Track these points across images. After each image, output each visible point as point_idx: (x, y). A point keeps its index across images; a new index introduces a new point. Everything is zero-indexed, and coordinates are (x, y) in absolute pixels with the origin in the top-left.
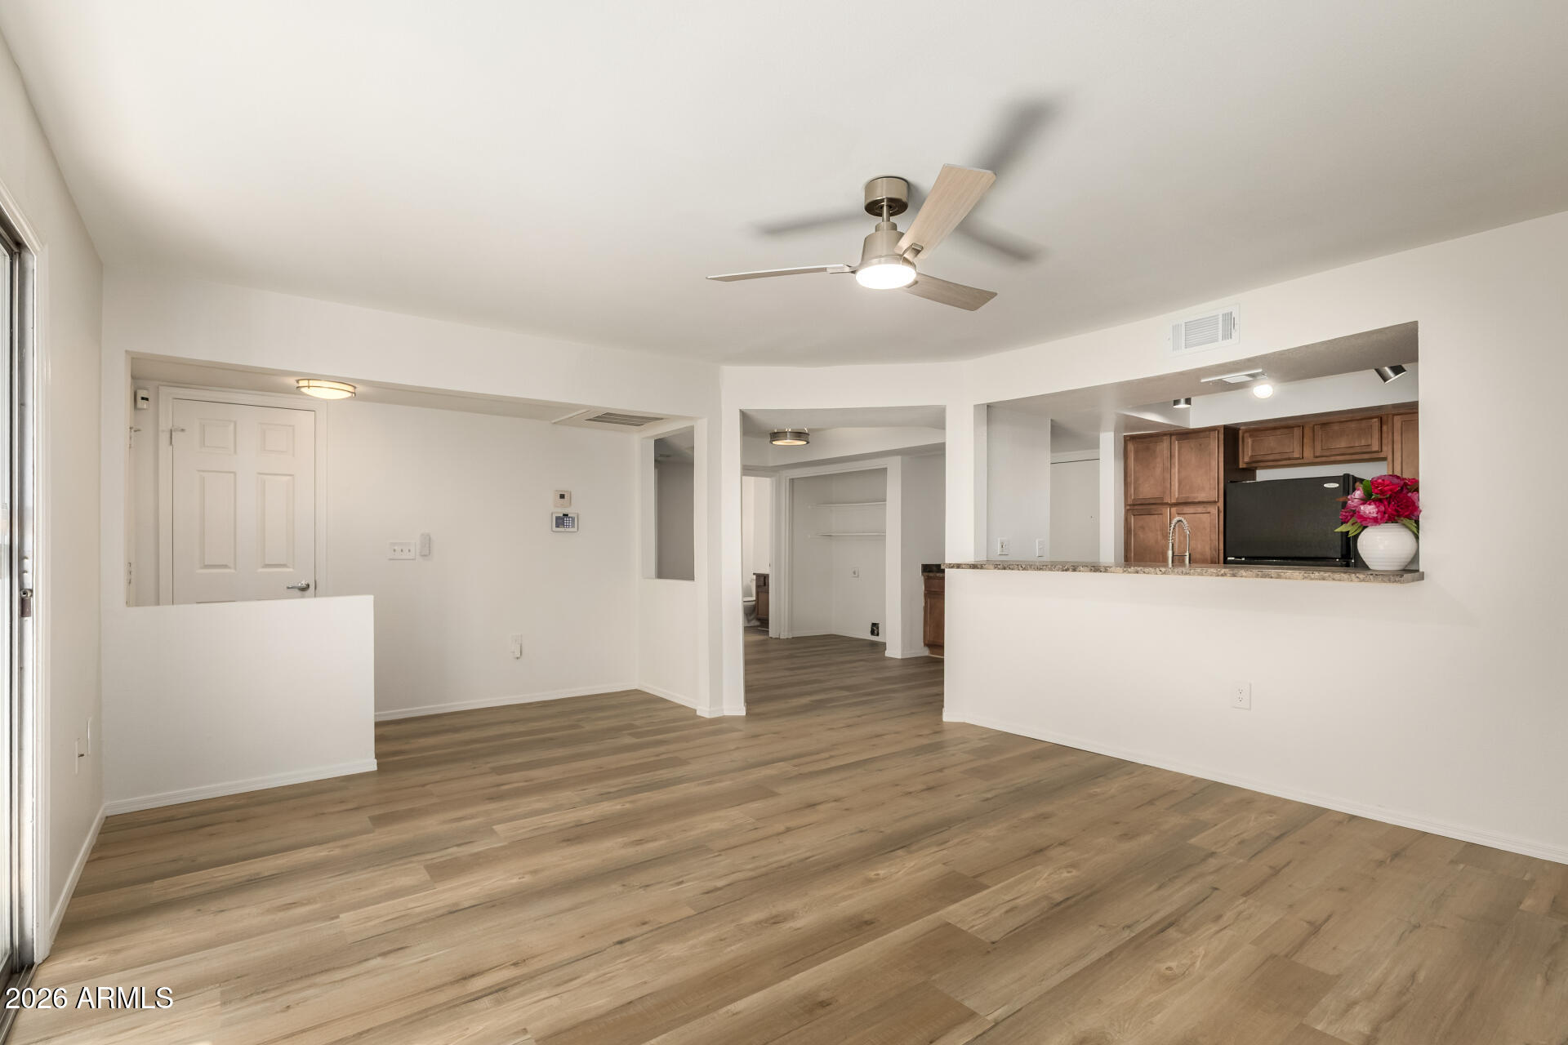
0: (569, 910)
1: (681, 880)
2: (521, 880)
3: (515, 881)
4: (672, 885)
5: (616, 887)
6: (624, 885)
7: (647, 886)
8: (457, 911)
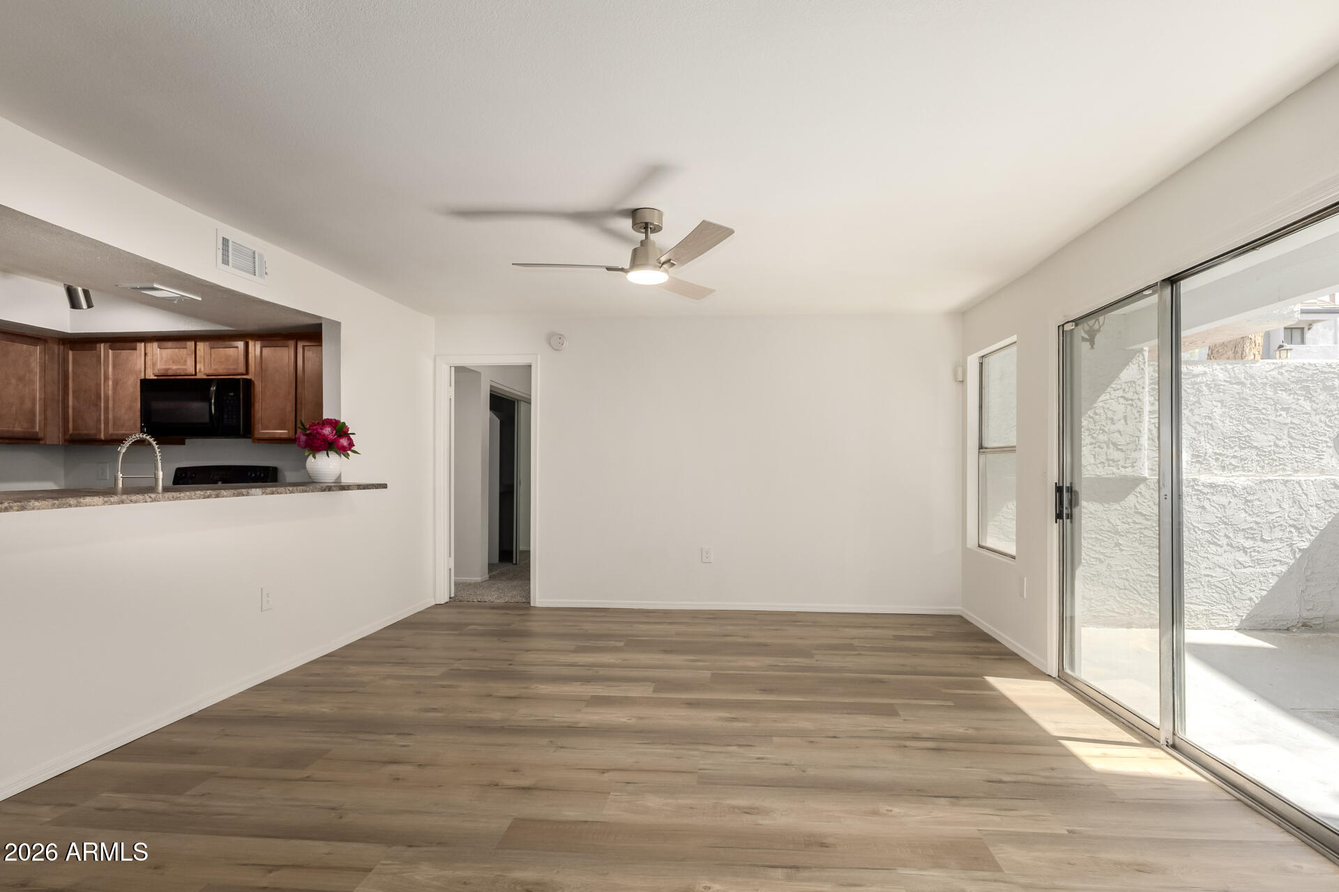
0: (858, 767)
1: (757, 761)
2: (890, 808)
3: (896, 810)
4: (767, 759)
5: (811, 772)
6: (804, 771)
7: (786, 764)
8: (952, 797)
